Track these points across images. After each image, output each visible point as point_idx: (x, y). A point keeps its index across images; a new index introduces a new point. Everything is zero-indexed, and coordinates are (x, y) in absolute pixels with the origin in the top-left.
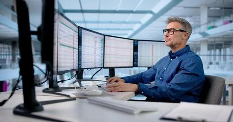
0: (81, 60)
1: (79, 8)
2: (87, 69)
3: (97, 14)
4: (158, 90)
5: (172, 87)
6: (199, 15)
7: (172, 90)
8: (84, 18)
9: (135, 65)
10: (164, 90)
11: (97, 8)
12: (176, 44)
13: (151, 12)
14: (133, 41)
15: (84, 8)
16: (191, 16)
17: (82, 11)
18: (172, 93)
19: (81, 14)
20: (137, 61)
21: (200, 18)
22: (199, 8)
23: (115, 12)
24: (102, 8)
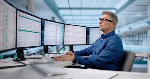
0: (44, 40)
1: (69, 7)
2: (51, 46)
3: (79, 11)
4: (88, 60)
5: (98, 58)
6: (146, 10)
7: (98, 60)
8: (72, 13)
9: (88, 43)
10: (92, 60)
11: (79, 7)
12: (106, 30)
13: (115, 9)
14: (86, 28)
15: (71, 7)
16: (141, 11)
17: (70, 9)
18: (98, 63)
19: (69, 11)
20: (89, 41)
21: (147, 12)
22: (146, 5)
23: (91, 9)
24: (83, 7)
